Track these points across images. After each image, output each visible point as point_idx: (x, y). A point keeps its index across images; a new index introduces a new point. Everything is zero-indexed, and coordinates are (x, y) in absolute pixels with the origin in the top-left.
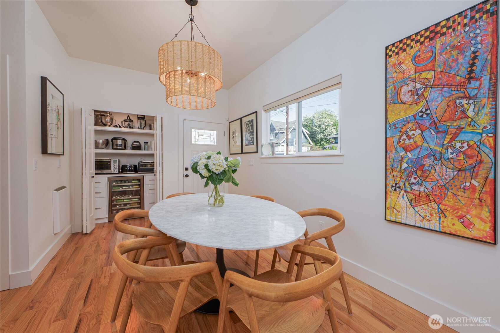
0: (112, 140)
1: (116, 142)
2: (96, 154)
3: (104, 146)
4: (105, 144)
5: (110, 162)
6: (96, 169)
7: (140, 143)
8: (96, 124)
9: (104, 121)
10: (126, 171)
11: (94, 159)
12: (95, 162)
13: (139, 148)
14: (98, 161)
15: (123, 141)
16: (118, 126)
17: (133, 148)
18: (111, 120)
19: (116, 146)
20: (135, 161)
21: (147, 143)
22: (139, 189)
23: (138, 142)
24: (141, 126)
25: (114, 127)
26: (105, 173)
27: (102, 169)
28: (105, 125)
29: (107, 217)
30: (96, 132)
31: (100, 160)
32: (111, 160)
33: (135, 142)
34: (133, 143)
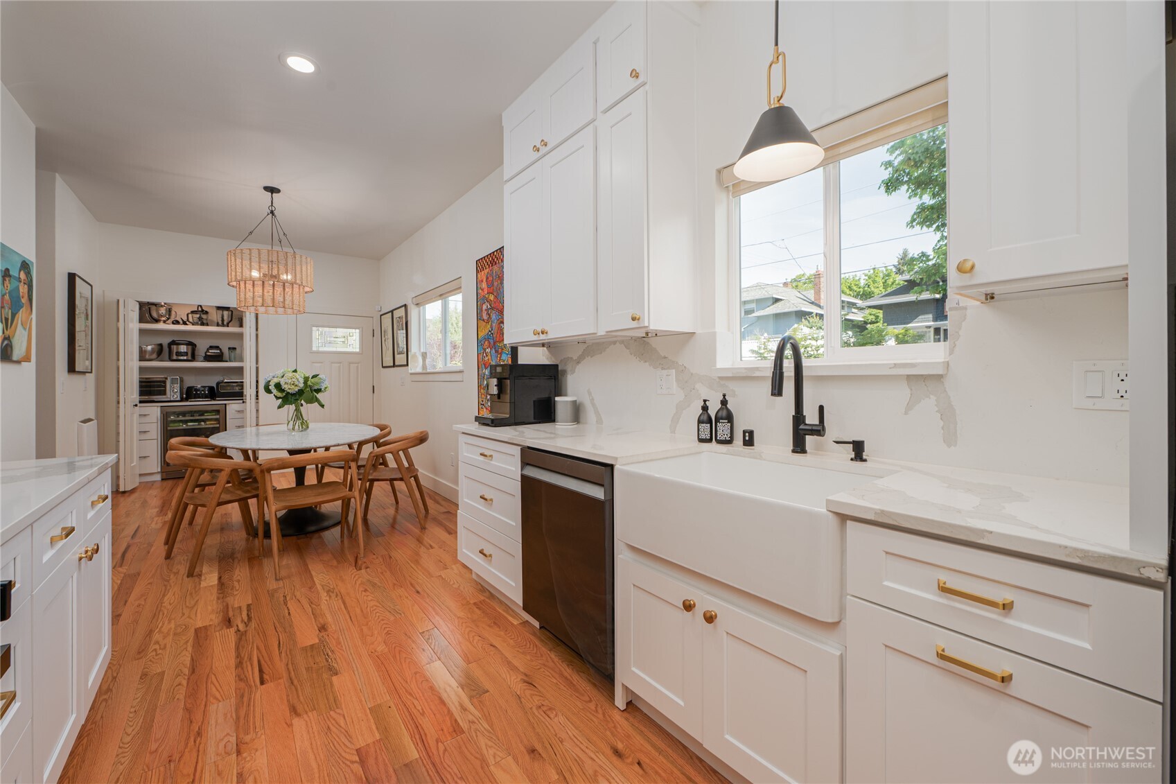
0: (170, 344)
1: (177, 349)
2: (142, 369)
3: (154, 356)
4: (155, 353)
5: (165, 382)
6: (142, 393)
7: (220, 350)
8: (141, 320)
9: (155, 315)
10: (197, 396)
11: (138, 377)
12: (140, 382)
13: (219, 358)
14: (144, 380)
15: (190, 347)
16: (181, 322)
17: (208, 358)
18: (168, 313)
19: (176, 355)
20: (212, 381)
21: (235, 349)
22: (218, 425)
23: (217, 348)
24: (223, 320)
25: (173, 323)
26: (156, 400)
27: (150, 393)
28: (157, 321)
29: (158, 472)
30: (142, 331)
31: (146, 378)
32: (166, 378)
33: (211, 347)
34: (208, 350)
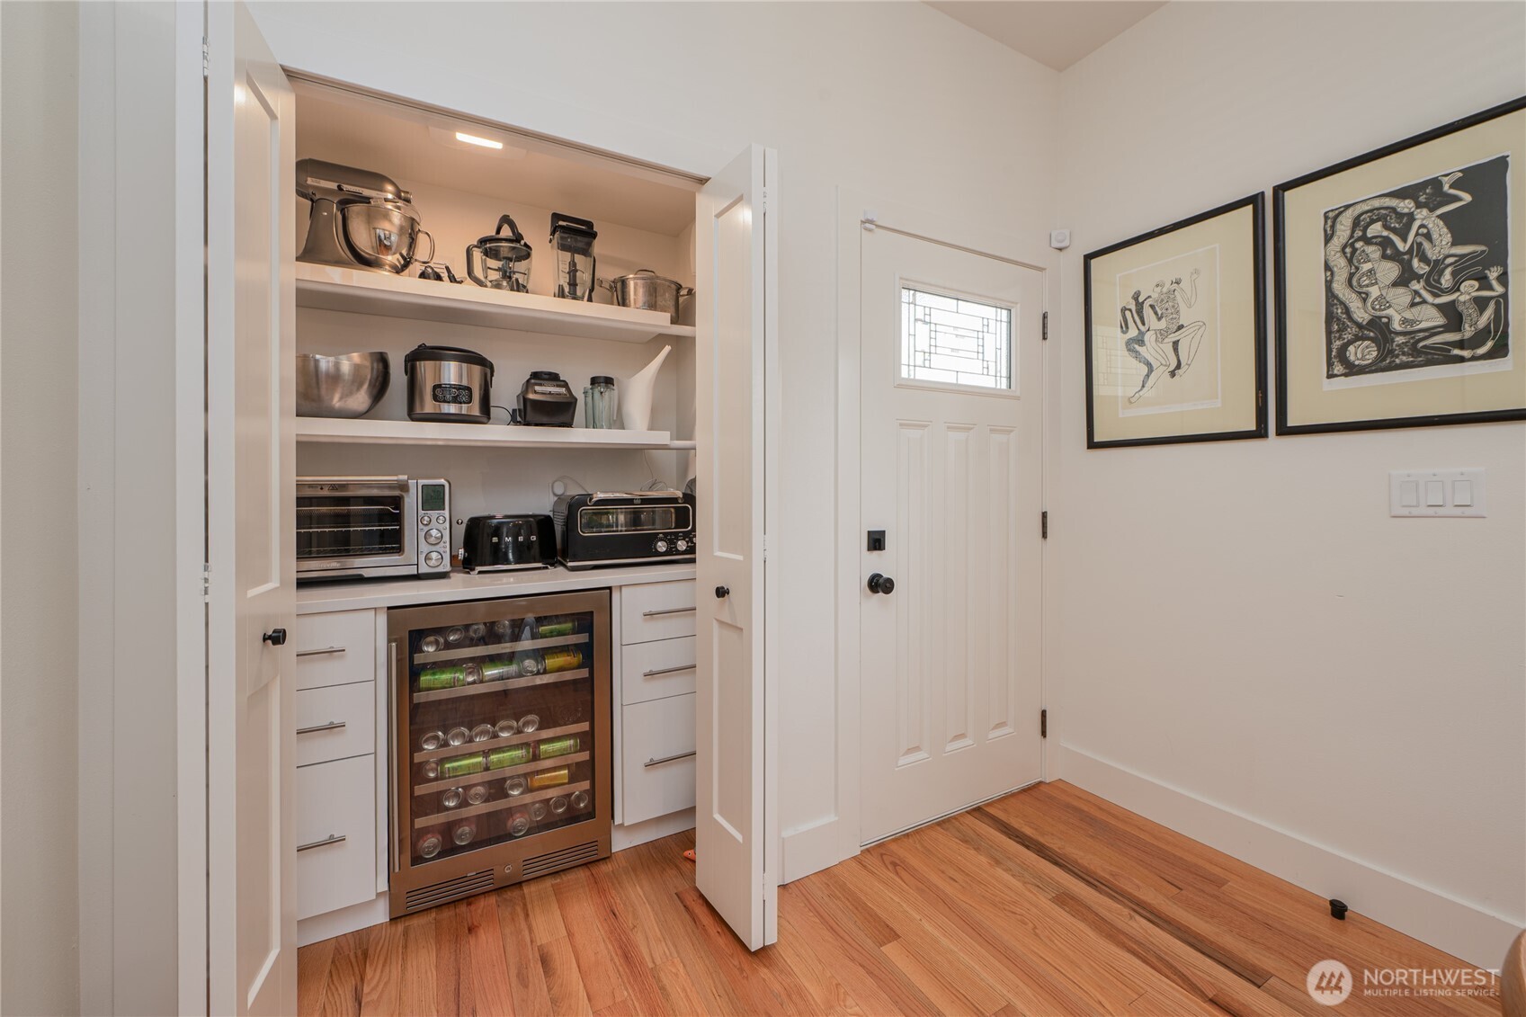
0: (413, 359)
1: (438, 373)
2: (307, 451)
3: (361, 400)
4: (366, 386)
5: (397, 502)
6: (306, 547)
7: (565, 385)
8: (310, 252)
9: (362, 239)
10: (497, 556)
11: (294, 478)
12: (301, 501)
13: (558, 412)
14: (326, 493)
15: (477, 369)
16: (445, 275)
17: (533, 412)
18: (406, 240)
19: (435, 398)
20: (538, 501)
21: (609, 381)
22: (584, 673)
23: (553, 378)
24: (573, 284)
25: (423, 275)
26: (367, 573)
27: (343, 546)
28: (366, 262)
29: (379, 895)
30: (310, 302)
31: (334, 487)
32: (404, 487)
33: (537, 376)
34: (528, 385)
